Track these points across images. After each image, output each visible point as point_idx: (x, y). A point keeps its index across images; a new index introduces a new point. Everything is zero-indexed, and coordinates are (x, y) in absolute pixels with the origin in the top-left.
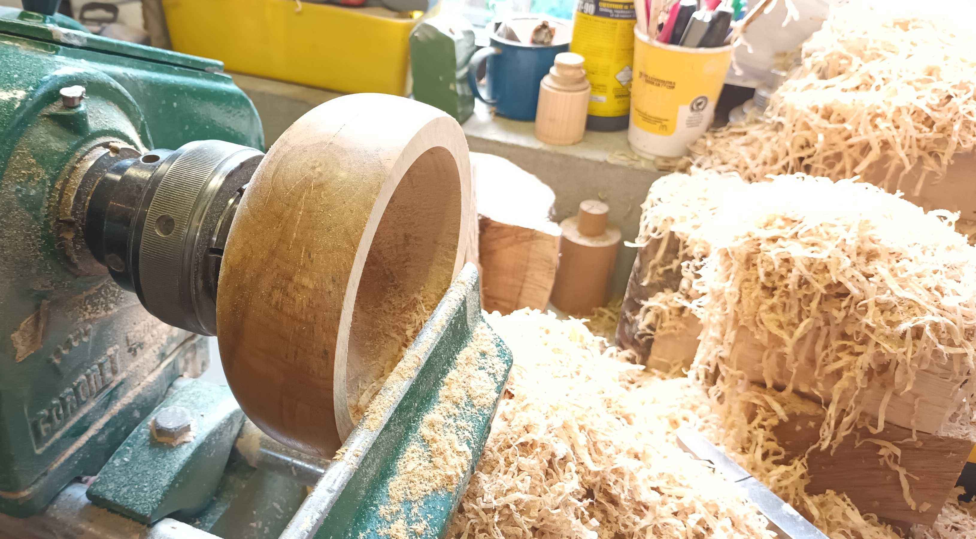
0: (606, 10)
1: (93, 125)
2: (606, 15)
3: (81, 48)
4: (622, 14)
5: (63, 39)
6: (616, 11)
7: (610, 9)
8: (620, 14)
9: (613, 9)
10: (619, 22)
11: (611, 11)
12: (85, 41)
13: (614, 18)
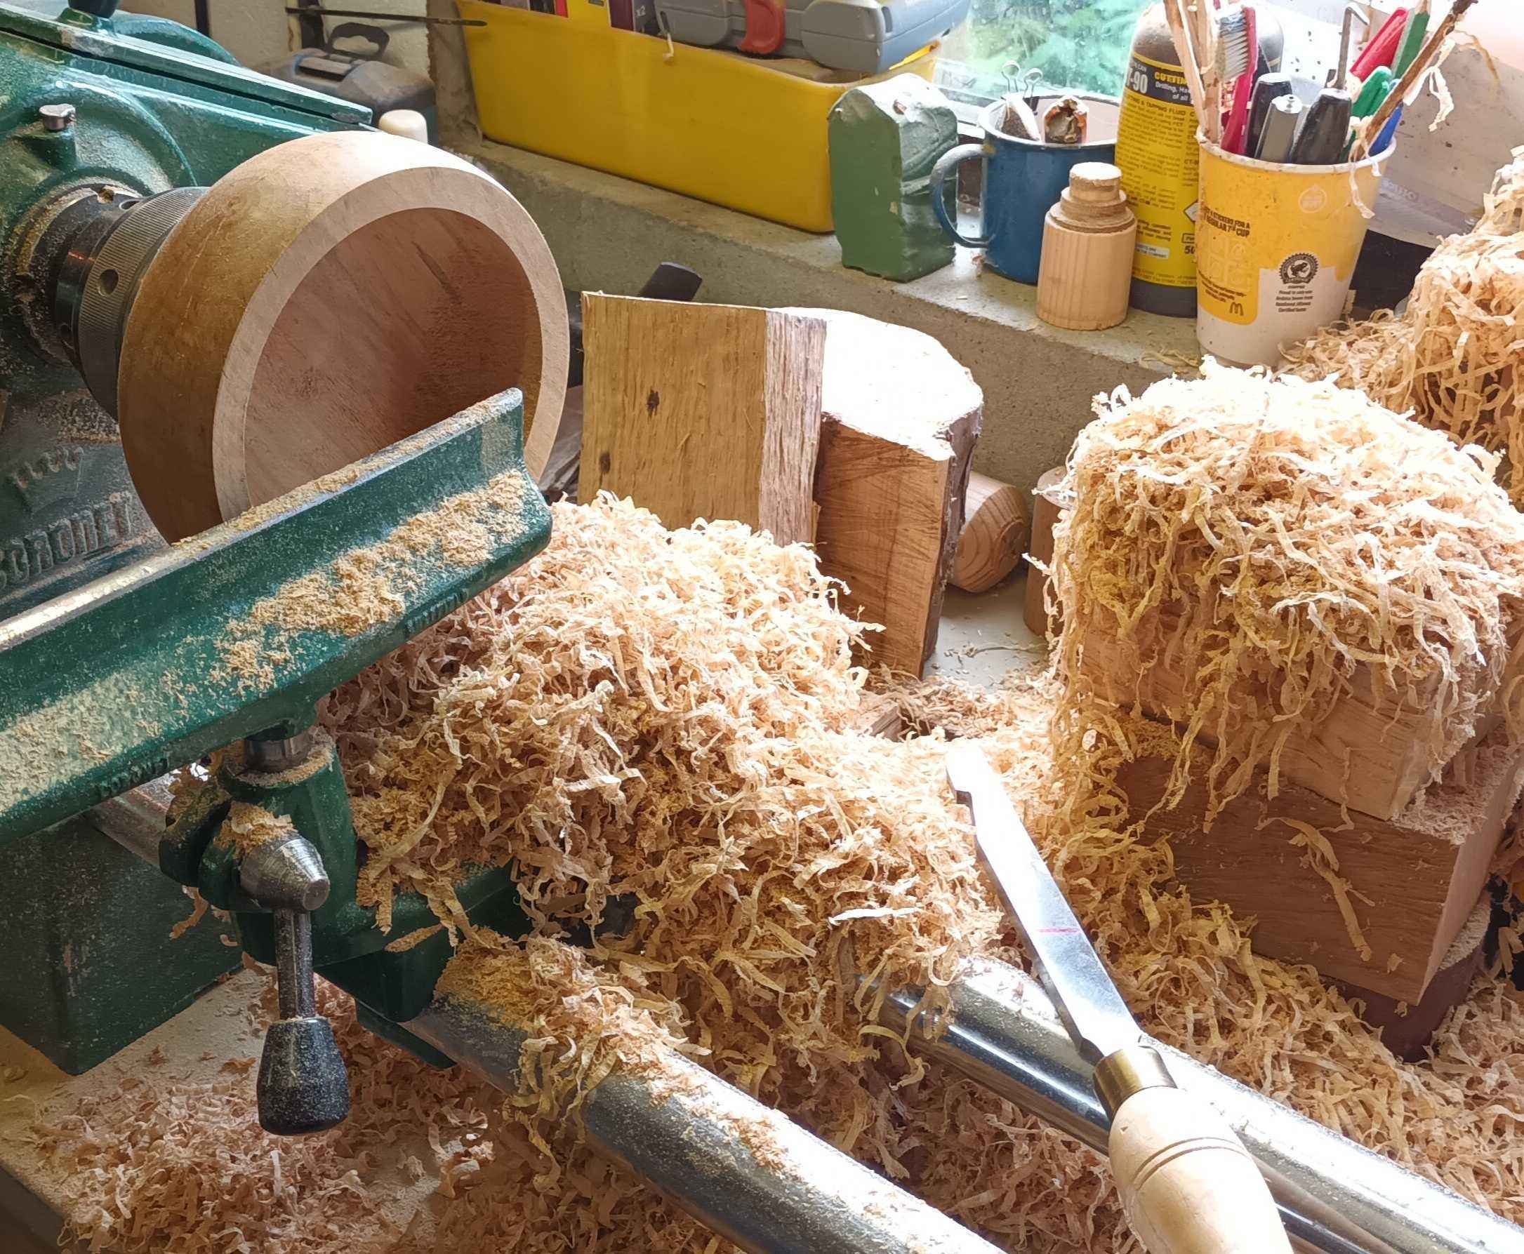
0: (1165, 86)
1: (83, 157)
2: (1167, 96)
3: (103, 59)
5: (75, 45)
6: (1182, 90)
7: (1172, 84)
9: (1177, 86)
10: (1188, 109)
11: (1174, 89)
12: (111, 50)
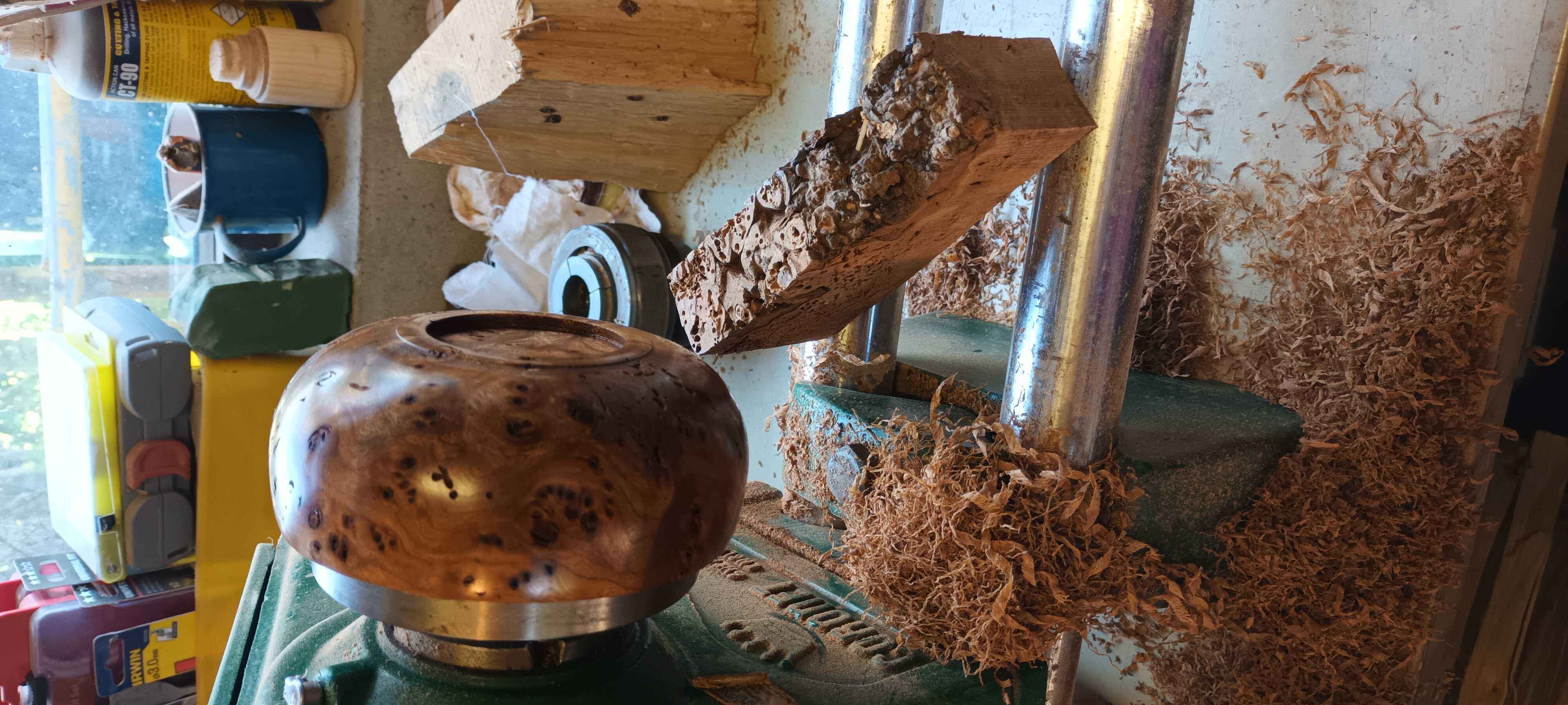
0: (127, 44)
2: (135, 45)
4: (129, 18)
6: (126, 29)
7: (123, 38)
8: (130, 22)
9: (124, 33)
10: (142, 24)
11: (128, 36)
13: (138, 32)
